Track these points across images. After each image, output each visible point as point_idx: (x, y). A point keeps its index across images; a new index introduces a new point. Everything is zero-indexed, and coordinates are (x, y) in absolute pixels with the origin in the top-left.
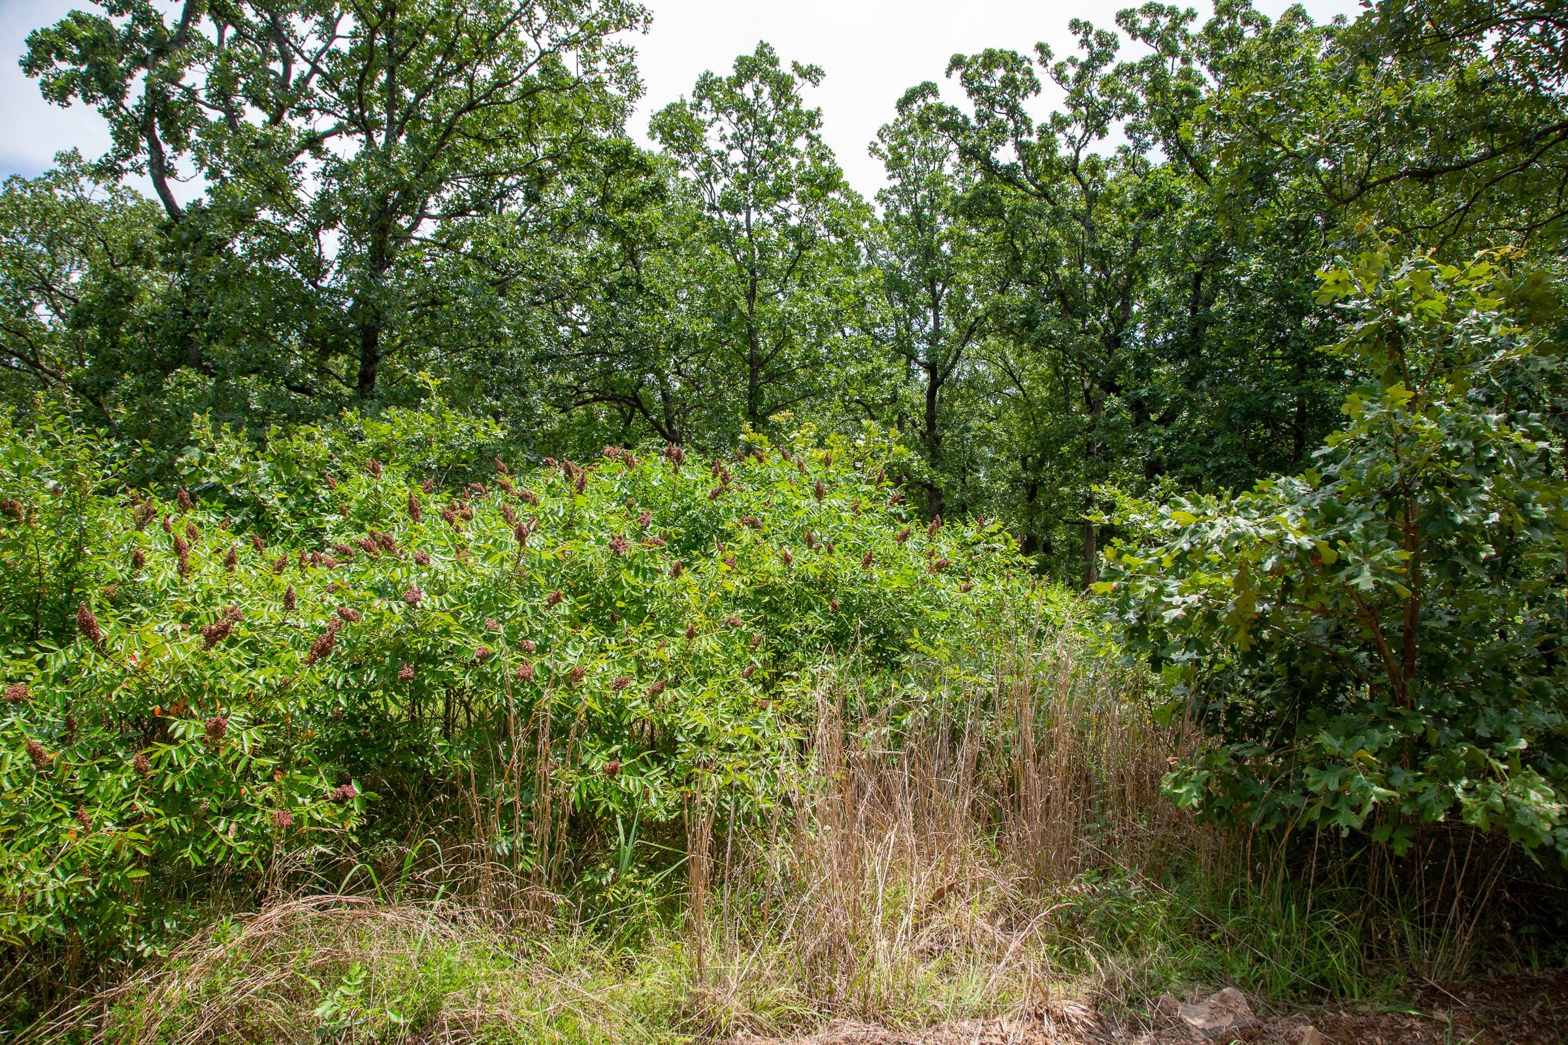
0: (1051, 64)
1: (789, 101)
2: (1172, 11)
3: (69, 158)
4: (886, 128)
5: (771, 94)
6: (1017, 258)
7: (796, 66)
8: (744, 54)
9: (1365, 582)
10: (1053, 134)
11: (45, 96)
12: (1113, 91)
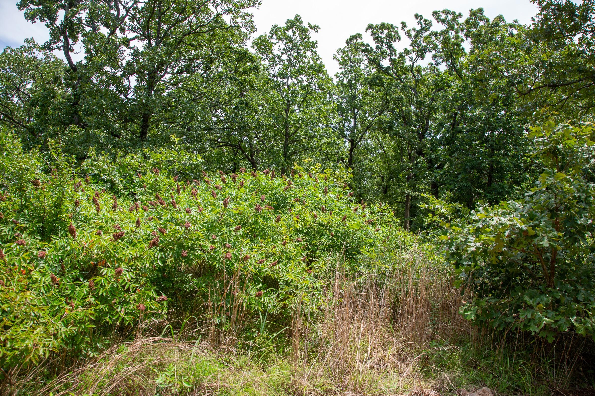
0: (406, 30)
1: (306, 38)
2: (454, 13)
3: (30, 41)
4: (340, 49)
5: (299, 34)
6: (387, 103)
7: (309, 25)
8: (290, 19)
9: (545, 243)
10: (404, 56)
11: (26, 18)
12: (429, 42)
